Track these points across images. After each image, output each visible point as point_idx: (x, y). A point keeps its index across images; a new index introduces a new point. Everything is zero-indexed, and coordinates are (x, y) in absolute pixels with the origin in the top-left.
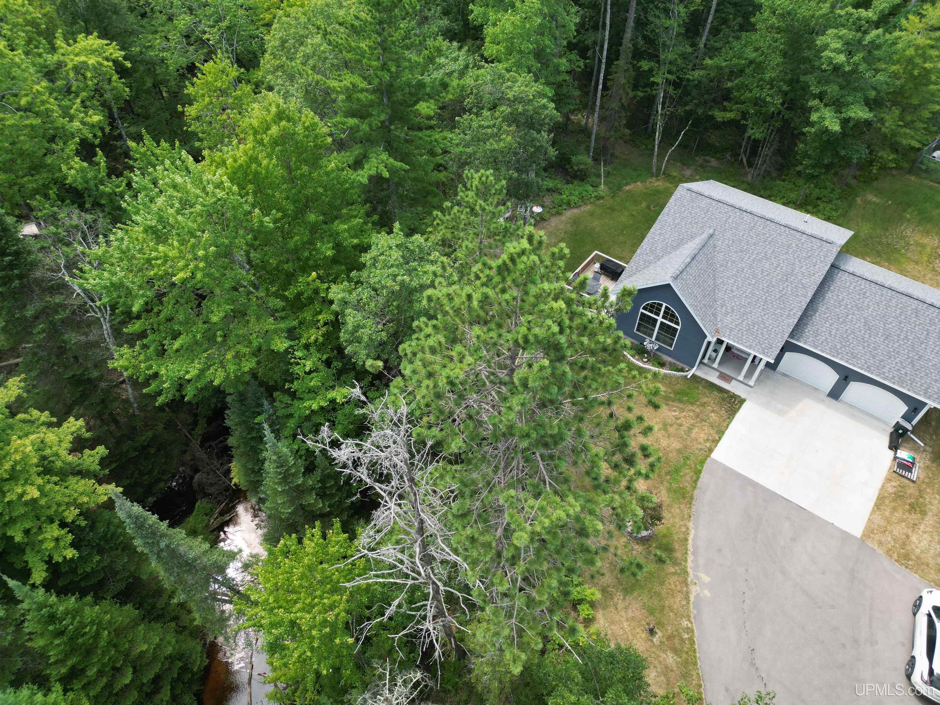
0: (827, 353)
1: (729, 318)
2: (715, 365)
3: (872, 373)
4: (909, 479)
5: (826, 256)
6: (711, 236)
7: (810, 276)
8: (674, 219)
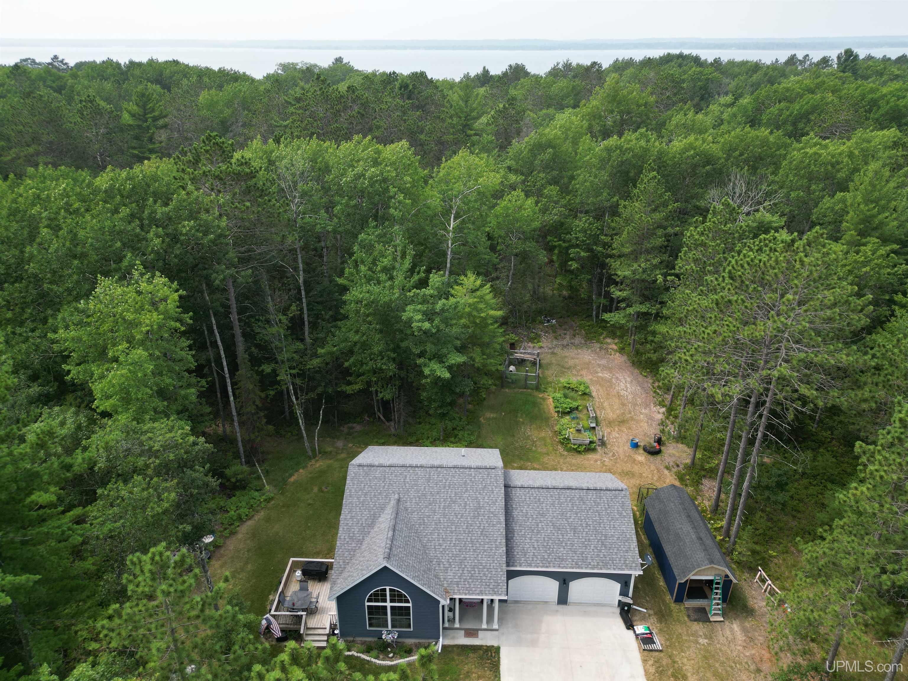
0: (542, 567)
1: (450, 573)
2: (457, 625)
3: (582, 568)
4: (657, 651)
5: (497, 481)
6: (399, 500)
7: (494, 503)
8: (358, 498)
